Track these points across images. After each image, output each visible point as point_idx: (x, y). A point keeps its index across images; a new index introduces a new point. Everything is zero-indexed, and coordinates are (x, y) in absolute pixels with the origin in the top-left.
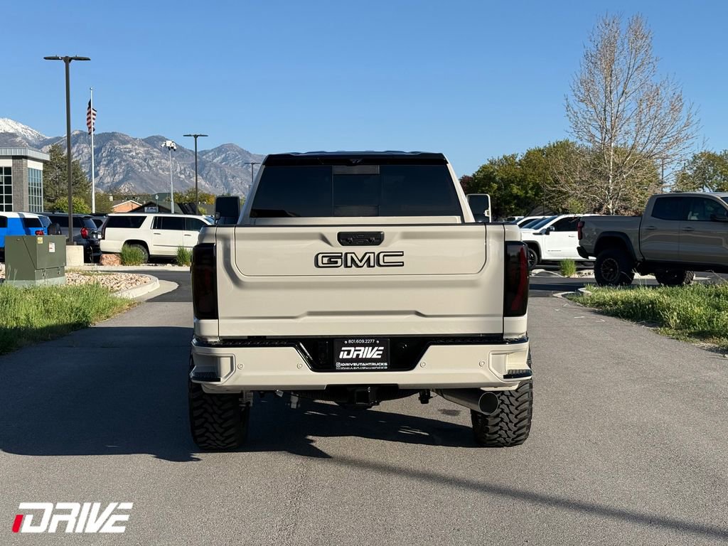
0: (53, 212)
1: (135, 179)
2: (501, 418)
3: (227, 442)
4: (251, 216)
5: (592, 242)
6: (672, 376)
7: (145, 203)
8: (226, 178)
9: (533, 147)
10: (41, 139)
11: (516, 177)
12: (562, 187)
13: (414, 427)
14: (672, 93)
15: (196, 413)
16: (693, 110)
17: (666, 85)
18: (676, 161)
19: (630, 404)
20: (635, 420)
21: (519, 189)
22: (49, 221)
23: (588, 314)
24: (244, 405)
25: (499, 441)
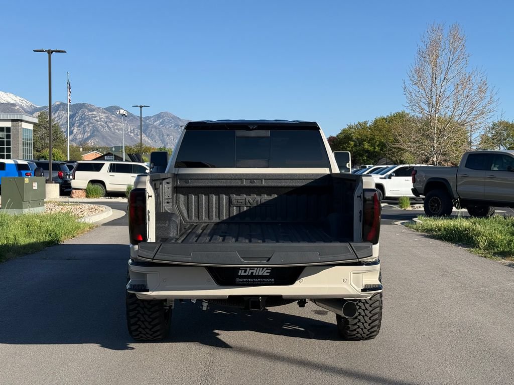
0: (39, 160)
1: (98, 136)
2: (359, 319)
3: (155, 335)
4: (175, 167)
5: (422, 185)
6: (483, 286)
7: (105, 153)
8: (163, 136)
9: (379, 116)
10: (33, 108)
11: (367, 138)
12: (401, 145)
13: (294, 324)
14: (480, 79)
15: (132, 314)
16: (494, 92)
17: (476, 74)
18: (482, 128)
19: (453, 307)
20: (457, 320)
21: (369, 146)
22: (35, 166)
23: (419, 237)
24: (168, 308)
25: (357, 337)
